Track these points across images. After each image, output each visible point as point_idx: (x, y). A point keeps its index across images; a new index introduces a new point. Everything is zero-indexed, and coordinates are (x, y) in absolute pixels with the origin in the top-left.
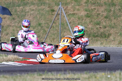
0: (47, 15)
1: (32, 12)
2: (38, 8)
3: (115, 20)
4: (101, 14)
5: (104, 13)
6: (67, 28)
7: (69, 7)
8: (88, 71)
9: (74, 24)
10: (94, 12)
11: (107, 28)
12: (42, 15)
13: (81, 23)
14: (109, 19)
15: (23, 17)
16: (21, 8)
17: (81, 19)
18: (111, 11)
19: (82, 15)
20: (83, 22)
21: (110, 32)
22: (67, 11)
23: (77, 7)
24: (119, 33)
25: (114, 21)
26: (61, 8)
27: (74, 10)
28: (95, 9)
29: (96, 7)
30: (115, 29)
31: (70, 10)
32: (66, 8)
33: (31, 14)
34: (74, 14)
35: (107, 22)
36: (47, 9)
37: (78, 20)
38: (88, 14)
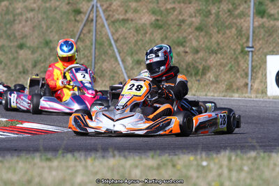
0: (63, 21)
1: (28, 15)
2: (44, 5)
3: (219, 36)
4: (187, 22)
5: (194, 19)
6: (110, 52)
7: (114, 3)
8: (158, 152)
9: (124, 43)
10: (172, 17)
11: (201, 54)
12: (52, 22)
13: (141, 42)
14: (206, 32)
15: (8, 26)
16: (5, 6)
17: (142, 32)
18: (211, 14)
19: (144, 24)
20: (147, 39)
21: (208, 62)
22: (111, 13)
23: (134, 5)
24: (229, 66)
25: (217, 37)
26: (97, 7)
27: (126, 11)
28: (174, 9)
29: (177, 5)
30: (219, 55)
31: (117, 10)
32: (108, 7)
33: (27, 18)
34: (125, 21)
35: (201, 39)
36: (65, 8)
37: (135, 34)
38: (158, 20)
